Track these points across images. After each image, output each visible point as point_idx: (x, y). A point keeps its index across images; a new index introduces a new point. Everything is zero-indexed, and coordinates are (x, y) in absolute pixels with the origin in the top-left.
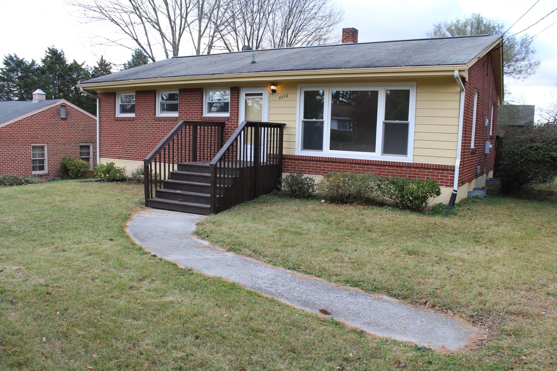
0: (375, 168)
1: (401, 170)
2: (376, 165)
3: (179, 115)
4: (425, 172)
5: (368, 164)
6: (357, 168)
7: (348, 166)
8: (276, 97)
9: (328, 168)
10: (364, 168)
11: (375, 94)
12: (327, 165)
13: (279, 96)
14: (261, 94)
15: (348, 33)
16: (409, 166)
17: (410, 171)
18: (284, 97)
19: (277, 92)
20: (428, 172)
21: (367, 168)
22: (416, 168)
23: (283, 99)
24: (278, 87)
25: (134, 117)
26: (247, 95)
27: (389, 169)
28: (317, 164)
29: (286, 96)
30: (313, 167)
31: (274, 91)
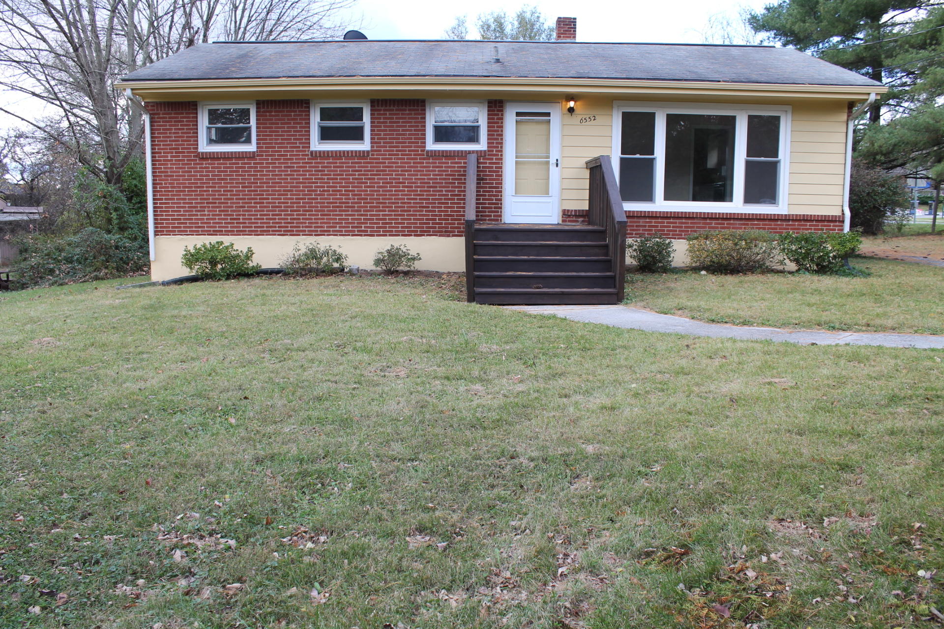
0: (739, 224)
1: (775, 225)
2: (741, 219)
3: (372, 147)
4: (806, 225)
5: (730, 219)
6: (713, 225)
7: (699, 223)
8: (575, 119)
9: (670, 227)
10: (724, 224)
11: (731, 121)
12: (668, 223)
13: (579, 118)
14: (548, 114)
15: (567, 25)
16: (786, 219)
17: (786, 225)
18: (588, 120)
19: (577, 111)
20: (810, 225)
21: (727, 224)
22: (796, 220)
23: (588, 123)
24: (578, 103)
25: (254, 152)
26: (518, 114)
27: (759, 225)
28: (651, 222)
29: (593, 119)
30: (645, 226)
31: (571, 110)
